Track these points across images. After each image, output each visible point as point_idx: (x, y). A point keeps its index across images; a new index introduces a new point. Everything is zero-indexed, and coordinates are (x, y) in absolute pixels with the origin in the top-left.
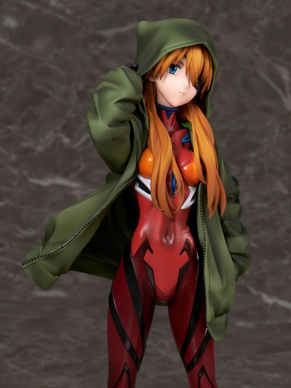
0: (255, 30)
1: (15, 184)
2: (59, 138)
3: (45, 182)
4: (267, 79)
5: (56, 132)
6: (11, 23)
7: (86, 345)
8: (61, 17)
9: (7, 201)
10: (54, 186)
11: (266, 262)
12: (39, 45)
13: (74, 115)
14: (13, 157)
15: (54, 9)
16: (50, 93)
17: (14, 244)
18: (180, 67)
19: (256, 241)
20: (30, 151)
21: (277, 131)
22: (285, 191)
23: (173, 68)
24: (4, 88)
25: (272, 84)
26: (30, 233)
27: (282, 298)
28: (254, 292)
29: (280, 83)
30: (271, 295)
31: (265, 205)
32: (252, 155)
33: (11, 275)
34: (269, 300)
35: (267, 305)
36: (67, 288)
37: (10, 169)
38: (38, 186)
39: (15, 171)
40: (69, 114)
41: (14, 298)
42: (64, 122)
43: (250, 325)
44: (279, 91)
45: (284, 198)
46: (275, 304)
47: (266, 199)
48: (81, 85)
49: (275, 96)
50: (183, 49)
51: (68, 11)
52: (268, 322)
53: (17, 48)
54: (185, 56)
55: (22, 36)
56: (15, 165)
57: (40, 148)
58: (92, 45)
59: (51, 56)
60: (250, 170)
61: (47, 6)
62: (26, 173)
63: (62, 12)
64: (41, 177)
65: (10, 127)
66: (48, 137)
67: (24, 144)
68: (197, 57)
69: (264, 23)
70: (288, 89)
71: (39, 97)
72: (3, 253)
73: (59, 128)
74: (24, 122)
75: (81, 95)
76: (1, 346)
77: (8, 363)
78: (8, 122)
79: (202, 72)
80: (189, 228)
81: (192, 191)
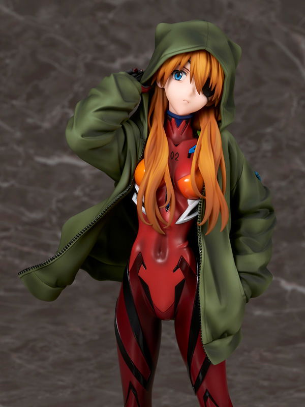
1: (20, 163)
2: (66, 114)
3: (52, 161)
4: (284, 48)
5: (63, 107)
7: (97, 337)
9: (13, 182)
10: (61, 165)
11: (285, 244)
12: (45, 14)
13: (82, 89)
14: (18, 135)
16: (56, 65)
17: (20, 228)
20: (36, 127)
21: (295, 103)
22: (304, 169)
24: (8, 61)
26: (36, 215)
27: (301, 284)
30: (289, 280)
31: (283, 184)
32: (269, 130)
33: (17, 261)
34: (287, 286)
35: (285, 291)
37: (15, 147)
38: (45, 165)
39: (20, 149)
40: (77, 88)
41: (21, 286)
42: (71, 96)
43: (268, 314)
44: (297, 61)
46: (293, 291)
47: (284, 177)
48: (89, 57)
49: (293, 67)
52: (287, 310)
53: (21, 18)
54: (189, 61)
56: (20, 142)
57: (46, 125)
58: (100, 14)
59: (57, 27)
60: (267, 146)
62: (32, 151)
64: (48, 156)
65: (15, 102)
66: (54, 113)
67: (30, 121)
71: (44, 70)
72: (8, 238)
73: (66, 103)
74: (29, 97)
75: (89, 68)
76: (7, 340)
77: (15, 358)
78: (13, 97)
79: (209, 79)
80: (187, 243)
81: (192, 204)
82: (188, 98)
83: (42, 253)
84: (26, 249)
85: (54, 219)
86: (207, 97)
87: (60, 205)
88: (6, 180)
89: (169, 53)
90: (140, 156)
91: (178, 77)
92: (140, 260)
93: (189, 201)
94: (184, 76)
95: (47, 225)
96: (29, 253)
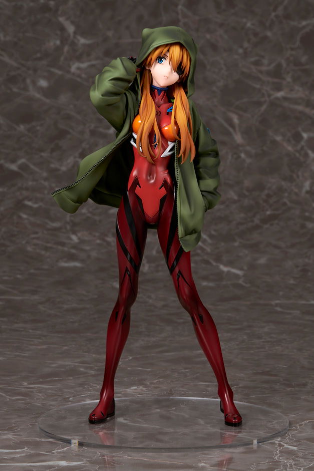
0: (214, 88)
1: (46, 192)
4: (223, 122)
5: (75, 157)
6: (43, 83)
7: (96, 296)
8: (79, 80)
9: (41, 204)
11: (223, 244)
12: (64, 98)
14: (45, 174)
15: (74, 74)
16: (71, 131)
17: (45, 232)
18: (165, 59)
19: (215, 230)
20: (57, 170)
21: (230, 157)
22: (236, 198)
23: (160, 59)
24: (38, 128)
25: (226, 125)
26: (56, 225)
27: (233, 268)
28: (214, 264)
29: (232, 125)
30: (226, 265)
33: (43, 252)
34: (225, 269)
35: (223, 272)
36: (82, 261)
37: (43, 182)
39: (46, 184)
40: (84, 145)
41: (46, 267)
42: (80, 151)
43: (211, 284)
44: (231, 130)
45: (235, 202)
46: (229, 272)
48: (93, 126)
49: (229, 134)
50: (167, 45)
51: (83, 76)
52: (224, 283)
53: (48, 101)
54: (168, 51)
55: (51, 93)
56: (46, 179)
57: (64, 169)
59: (72, 106)
61: (69, 72)
62: (53, 185)
63: (79, 76)
65: (43, 154)
66: (69, 161)
67: (52, 166)
68: (176, 51)
69: (221, 84)
70: (237, 129)
71: (63, 134)
72: (37, 238)
73: (77, 154)
74: (53, 151)
75: (93, 133)
76: (36, 297)
77: (41, 307)
78: (41, 150)
79: (181, 63)
80: (167, 171)
81: (171, 145)
82: (167, 75)
83: (60, 247)
84: (49, 245)
85: (68, 227)
86: (179, 75)
87: (72, 218)
88: (36, 203)
89: (155, 45)
90: (136, 113)
91: (160, 61)
92: (136, 182)
93: (169, 142)
94: (164, 60)
95: (64, 230)
96: (51, 248)
